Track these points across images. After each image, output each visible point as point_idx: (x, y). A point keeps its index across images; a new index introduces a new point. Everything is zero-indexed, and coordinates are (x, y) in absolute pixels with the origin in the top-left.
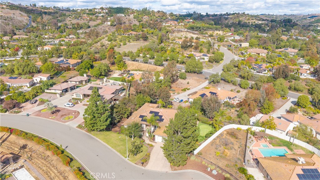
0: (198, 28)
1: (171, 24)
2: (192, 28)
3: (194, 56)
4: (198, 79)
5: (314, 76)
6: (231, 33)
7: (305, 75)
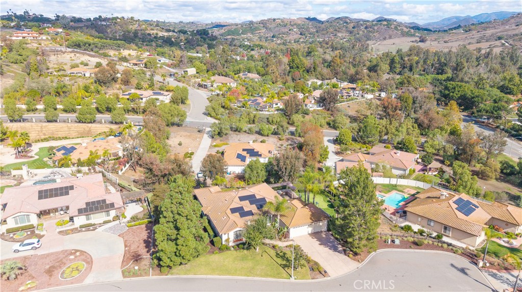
0: (87, 45)
1: (24, 37)
2: (78, 45)
3: (141, 97)
4: (189, 134)
5: (320, 106)
6: (148, 54)
7: (311, 105)
